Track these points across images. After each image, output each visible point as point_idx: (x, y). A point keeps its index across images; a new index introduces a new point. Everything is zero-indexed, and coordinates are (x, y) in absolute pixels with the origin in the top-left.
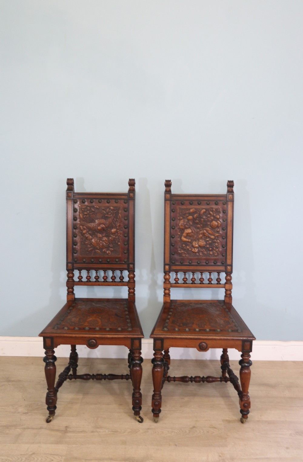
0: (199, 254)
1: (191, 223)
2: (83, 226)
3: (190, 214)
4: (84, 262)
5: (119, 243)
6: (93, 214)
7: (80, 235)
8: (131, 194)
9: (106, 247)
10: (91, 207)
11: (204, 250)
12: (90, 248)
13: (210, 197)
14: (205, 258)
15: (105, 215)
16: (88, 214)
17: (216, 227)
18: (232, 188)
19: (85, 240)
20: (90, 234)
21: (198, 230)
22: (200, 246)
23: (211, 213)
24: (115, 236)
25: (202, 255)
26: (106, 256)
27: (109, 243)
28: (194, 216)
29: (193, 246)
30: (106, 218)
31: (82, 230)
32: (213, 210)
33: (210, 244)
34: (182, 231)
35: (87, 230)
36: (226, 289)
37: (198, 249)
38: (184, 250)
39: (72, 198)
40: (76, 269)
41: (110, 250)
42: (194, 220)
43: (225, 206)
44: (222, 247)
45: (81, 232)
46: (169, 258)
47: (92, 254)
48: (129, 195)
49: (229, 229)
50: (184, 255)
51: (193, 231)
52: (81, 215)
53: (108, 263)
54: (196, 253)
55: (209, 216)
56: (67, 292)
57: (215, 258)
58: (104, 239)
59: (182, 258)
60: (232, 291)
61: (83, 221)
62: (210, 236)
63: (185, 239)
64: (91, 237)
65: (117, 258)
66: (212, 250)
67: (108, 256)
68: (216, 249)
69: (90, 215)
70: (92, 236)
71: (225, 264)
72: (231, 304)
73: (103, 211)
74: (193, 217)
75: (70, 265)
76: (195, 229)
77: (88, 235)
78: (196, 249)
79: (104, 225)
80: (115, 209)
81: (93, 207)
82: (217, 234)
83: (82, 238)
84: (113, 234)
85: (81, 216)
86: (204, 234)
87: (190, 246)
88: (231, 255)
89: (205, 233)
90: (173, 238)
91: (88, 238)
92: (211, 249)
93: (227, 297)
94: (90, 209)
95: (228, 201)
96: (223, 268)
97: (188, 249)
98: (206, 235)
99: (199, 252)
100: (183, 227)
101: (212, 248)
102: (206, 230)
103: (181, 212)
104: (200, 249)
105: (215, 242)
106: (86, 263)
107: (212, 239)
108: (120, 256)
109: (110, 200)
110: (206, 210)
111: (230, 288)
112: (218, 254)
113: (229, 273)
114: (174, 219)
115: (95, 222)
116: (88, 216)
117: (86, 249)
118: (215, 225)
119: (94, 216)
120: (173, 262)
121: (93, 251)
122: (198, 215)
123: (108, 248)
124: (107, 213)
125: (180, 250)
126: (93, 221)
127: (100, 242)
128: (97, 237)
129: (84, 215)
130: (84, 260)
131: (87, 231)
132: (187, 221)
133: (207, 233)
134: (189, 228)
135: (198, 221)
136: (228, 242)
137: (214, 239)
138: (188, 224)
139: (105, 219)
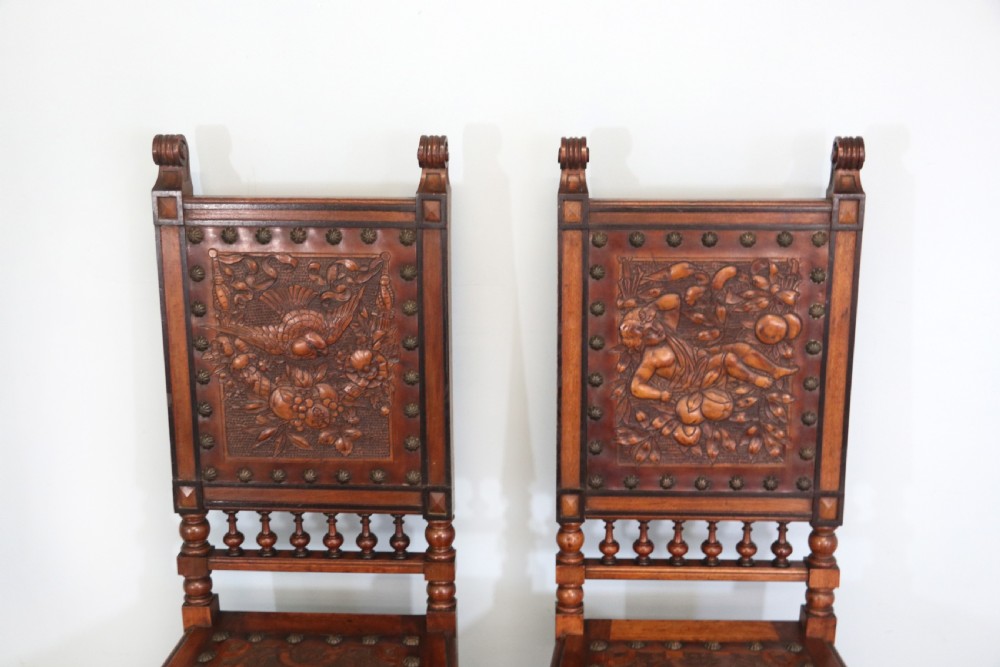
0: (704, 449)
1: (672, 324)
2: (233, 337)
3: (669, 286)
4: (245, 483)
5: (384, 409)
6: (269, 288)
7: (223, 375)
8: (432, 206)
9: (329, 426)
10: (263, 259)
11: (725, 434)
12: (266, 426)
13: (758, 215)
14: (727, 465)
15: (321, 295)
16: (253, 289)
17: (777, 339)
18: (853, 172)
19: (241, 394)
20: (263, 372)
21: (703, 353)
22: (707, 419)
23: (760, 280)
24: (366, 379)
25: (716, 453)
26: (334, 459)
27: (343, 405)
28: (686, 295)
29: (678, 417)
30: (325, 305)
31: (228, 356)
32: (768, 268)
33: (751, 410)
34: (634, 355)
35: (251, 355)
36: (812, 586)
37: (701, 430)
38: (641, 433)
39: (180, 220)
40: (215, 507)
41: (349, 435)
42: (684, 310)
43: (824, 251)
44: (801, 423)
45: (226, 364)
46: (578, 466)
47: (277, 452)
48: (423, 207)
49: (836, 345)
50: (641, 455)
51: (682, 358)
52: (220, 293)
53: (343, 486)
54: (690, 445)
55: (750, 293)
56: (183, 593)
57: (772, 465)
58: (322, 390)
59: (633, 468)
60: (836, 591)
61: (234, 317)
62: (752, 375)
63: (645, 391)
64: (266, 382)
65: (377, 466)
66: (758, 435)
67: (337, 459)
68: (774, 430)
69: (261, 292)
70: (272, 380)
71: (812, 489)
72: (831, 643)
73: (313, 277)
74: (682, 299)
75: (187, 492)
76: (687, 348)
77: (255, 376)
78: (690, 430)
79: (320, 334)
80: (365, 269)
81: (270, 258)
82: (784, 371)
83: (232, 386)
84: (359, 371)
85: (223, 300)
86: (725, 369)
87: (669, 418)
88: (838, 454)
89: (732, 365)
90: (596, 385)
91: (256, 389)
92: (753, 429)
93: (817, 616)
94: (258, 269)
95: (837, 231)
96: (801, 505)
97: (659, 430)
98: (736, 372)
99: (702, 441)
100: (639, 342)
101: (758, 424)
102: (733, 351)
103: (631, 280)
104: (707, 427)
105: (774, 404)
106: (253, 486)
107: (762, 389)
108: (390, 459)
109: (342, 230)
110: (738, 270)
111: (830, 585)
112: (783, 448)
113: (825, 524)
114: (598, 308)
115: (281, 321)
116: (250, 297)
117: (250, 431)
118: (778, 329)
119: (277, 296)
120: (597, 481)
121: (279, 440)
122: (705, 292)
123: (339, 428)
124: (332, 287)
125: (626, 435)
126: (271, 317)
127: (303, 402)
128: (291, 380)
129: (233, 295)
130: (245, 474)
131: (249, 362)
132: (655, 317)
133: (740, 366)
134: (665, 343)
135: (701, 316)
136: (828, 400)
137: (769, 389)
138: (660, 327)
139: (326, 312)
